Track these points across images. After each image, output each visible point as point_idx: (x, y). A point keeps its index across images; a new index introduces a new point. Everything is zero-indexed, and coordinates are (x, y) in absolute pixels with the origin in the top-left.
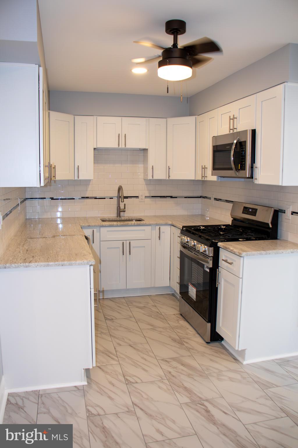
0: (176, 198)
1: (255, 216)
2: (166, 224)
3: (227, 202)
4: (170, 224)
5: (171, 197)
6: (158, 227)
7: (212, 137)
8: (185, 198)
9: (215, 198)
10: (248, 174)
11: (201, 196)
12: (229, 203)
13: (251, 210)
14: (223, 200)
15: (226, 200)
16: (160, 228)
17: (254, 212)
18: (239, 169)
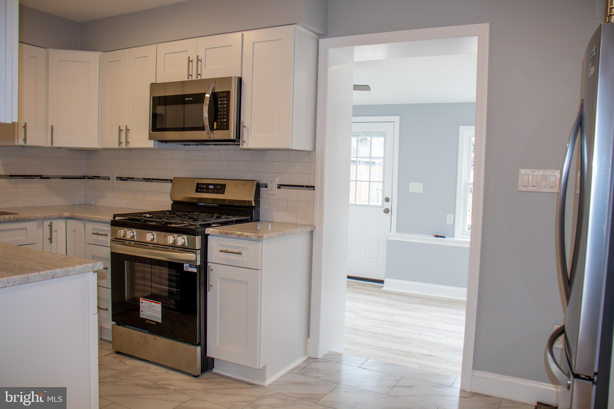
0: (49, 178)
1: (223, 193)
2: (60, 218)
3: (145, 181)
4: (66, 216)
5: (41, 177)
6: (46, 223)
7: (150, 85)
8: (62, 178)
9: (118, 176)
10: (232, 134)
11: (85, 176)
12: (152, 182)
13: (212, 187)
14: (136, 178)
15: (144, 179)
16: (51, 223)
17: (220, 188)
18: (215, 127)
